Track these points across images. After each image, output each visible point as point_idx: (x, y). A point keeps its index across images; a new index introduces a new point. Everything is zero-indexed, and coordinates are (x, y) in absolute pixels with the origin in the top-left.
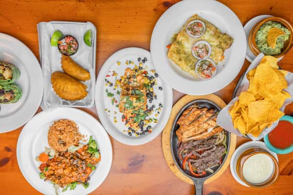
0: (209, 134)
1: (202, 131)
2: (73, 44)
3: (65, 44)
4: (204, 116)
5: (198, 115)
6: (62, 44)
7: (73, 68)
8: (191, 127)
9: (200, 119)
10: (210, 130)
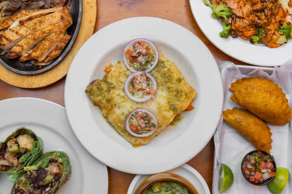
0: (17, 18)
1: (29, 22)
2: (250, 170)
3: (263, 171)
4: (25, 47)
5: (35, 48)
6: (270, 171)
7: (253, 130)
8: (46, 30)
9: (32, 42)
10: (14, 25)
